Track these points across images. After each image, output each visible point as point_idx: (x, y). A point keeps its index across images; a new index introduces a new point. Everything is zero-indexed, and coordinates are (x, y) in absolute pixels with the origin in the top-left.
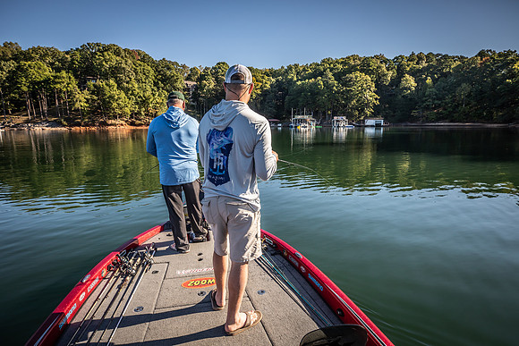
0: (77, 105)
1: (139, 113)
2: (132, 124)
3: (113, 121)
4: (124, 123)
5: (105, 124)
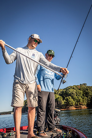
0: (62, 104)
1: (78, 104)
2: (76, 107)
3: (71, 107)
4: (74, 107)
5: (69, 108)
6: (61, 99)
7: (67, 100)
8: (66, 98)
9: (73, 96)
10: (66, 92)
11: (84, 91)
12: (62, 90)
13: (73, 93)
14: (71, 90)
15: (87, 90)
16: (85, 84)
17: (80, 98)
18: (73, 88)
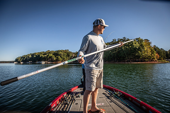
0: (54, 60)
6: (54, 57)
7: (57, 58)
8: (57, 56)
9: (61, 56)
10: (57, 53)
11: (67, 54)
12: (54, 52)
13: (61, 54)
14: (61, 52)
15: (69, 53)
16: (68, 50)
17: (65, 57)
18: (62, 52)
